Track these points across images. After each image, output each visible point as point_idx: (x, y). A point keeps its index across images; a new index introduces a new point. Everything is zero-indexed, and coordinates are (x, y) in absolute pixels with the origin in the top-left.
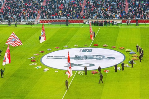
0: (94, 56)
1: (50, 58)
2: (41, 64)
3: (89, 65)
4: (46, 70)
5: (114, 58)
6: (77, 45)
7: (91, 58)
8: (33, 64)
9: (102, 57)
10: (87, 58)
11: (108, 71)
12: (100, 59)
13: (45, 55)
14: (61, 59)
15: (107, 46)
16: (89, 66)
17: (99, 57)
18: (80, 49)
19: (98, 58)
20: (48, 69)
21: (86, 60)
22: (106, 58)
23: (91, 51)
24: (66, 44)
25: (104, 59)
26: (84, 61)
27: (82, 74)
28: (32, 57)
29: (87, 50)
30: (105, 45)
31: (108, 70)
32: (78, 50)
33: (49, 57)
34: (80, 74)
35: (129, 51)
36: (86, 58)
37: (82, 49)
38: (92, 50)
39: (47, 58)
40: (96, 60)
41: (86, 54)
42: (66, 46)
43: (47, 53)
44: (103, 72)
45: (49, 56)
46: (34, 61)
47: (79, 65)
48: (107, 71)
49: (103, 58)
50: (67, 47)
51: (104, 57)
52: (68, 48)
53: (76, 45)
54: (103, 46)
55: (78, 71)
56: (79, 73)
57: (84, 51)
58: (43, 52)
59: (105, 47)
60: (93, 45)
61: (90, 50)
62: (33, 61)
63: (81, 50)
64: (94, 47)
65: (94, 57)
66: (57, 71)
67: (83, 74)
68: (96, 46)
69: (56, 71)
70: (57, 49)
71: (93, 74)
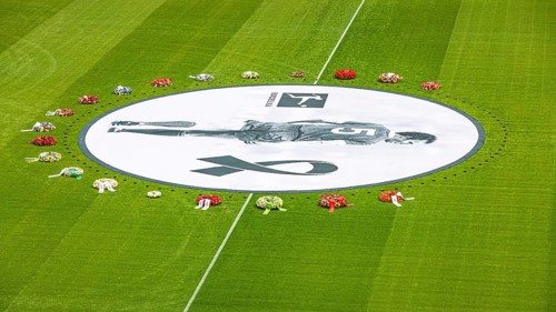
0: (337, 125)
1: (124, 130)
2: (82, 157)
3: (311, 167)
5: (430, 139)
6: (256, 74)
7: (323, 134)
8: (42, 155)
9: (371, 132)
10: (300, 133)
11: (399, 199)
12: (361, 142)
13: (101, 117)
14: (178, 137)
15: (399, 81)
16: (310, 173)
17: (357, 131)
18: (267, 90)
19: (354, 135)
22: (391, 136)
23: (320, 104)
24: (204, 66)
25: (382, 142)
26: (286, 149)
29: (305, 99)
30: (390, 75)
31: (399, 194)
33: (121, 127)
34: (264, 209)
36: (297, 133)
37: (281, 90)
38: (325, 96)
39: (112, 130)
40: (342, 142)
42: (203, 75)
43: (109, 108)
44: (376, 202)
45: (121, 123)
46: (46, 142)
47: (262, 167)
48: (394, 198)
49: (378, 136)
50: (209, 81)
51: (381, 132)
52: (210, 85)
53: (249, 73)
54: (380, 81)
55: (258, 194)
56: (262, 201)
57: (287, 101)
58: (91, 101)
59: (391, 87)
60: (332, 75)
61: (318, 98)
62: (43, 144)
63: (274, 95)
64: (338, 81)
65: (336, 131)
66: (158, 193)
68: (344, 77)
69: (150, 194)
70: (160, 90)
71: (327, 207)
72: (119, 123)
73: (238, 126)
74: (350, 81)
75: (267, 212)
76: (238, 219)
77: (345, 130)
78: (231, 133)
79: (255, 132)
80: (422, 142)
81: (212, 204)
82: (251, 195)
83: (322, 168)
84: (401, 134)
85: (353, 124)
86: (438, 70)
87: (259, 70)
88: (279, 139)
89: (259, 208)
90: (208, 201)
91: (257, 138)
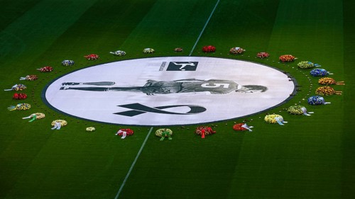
0: (204, 82)
1: (70, 88)
2: (44, 106)
3: (189, 109)
4: (58, 124)
5: (264, 89)
6: (152, 50)
7: (196, 88)
8: (18, 105)
10: (182, 87)
12: (220, 92)
14: (104, 92)
17: (218, 85)
20: (64, 122)
21: (180, 94)
22: (239, 87)
26: (172, 98)
27: (167, 138)
28: (15, 86)
30: (237, 48)
32: (157, 65)
33: (68, 86)
35: (310, 68)
36: (180, 87)
39: (62, 88)
40: (208, 93)
41: (181, 76)
42: (119, 52)
43: (60, 74)
50: (123, 55)
51: (233, 86)
53: (148, 50)
54: (231, 53)
55: (156, 128)
56: (159, 132)
57: (173, 67)
59: (238, 56)
61: (192, 64)
62: (19, 99)
63: (164, 64)
64: (204, 53)
65: (204, 86)
66: (93, 129)
67: (172, 136)
68: (208, 51)
69: (88, 129)
72: (66, 84)
73: (143, 84)
74: (212, 53)
75: (162, 139)
76: (144, 144)
77: (210, 85)
78: (138, 89)
79: (152, 88)
80: (259, 91)
81: (127, 135)
82: (152, 128)
83: (196, 110)
84: (245, 86)
85: (214, 81)
86: (267, 45)
87: (154, 47)
88: (169, 92)
89: (157, 136)
90: (125, 132)
91: (154, 91)
